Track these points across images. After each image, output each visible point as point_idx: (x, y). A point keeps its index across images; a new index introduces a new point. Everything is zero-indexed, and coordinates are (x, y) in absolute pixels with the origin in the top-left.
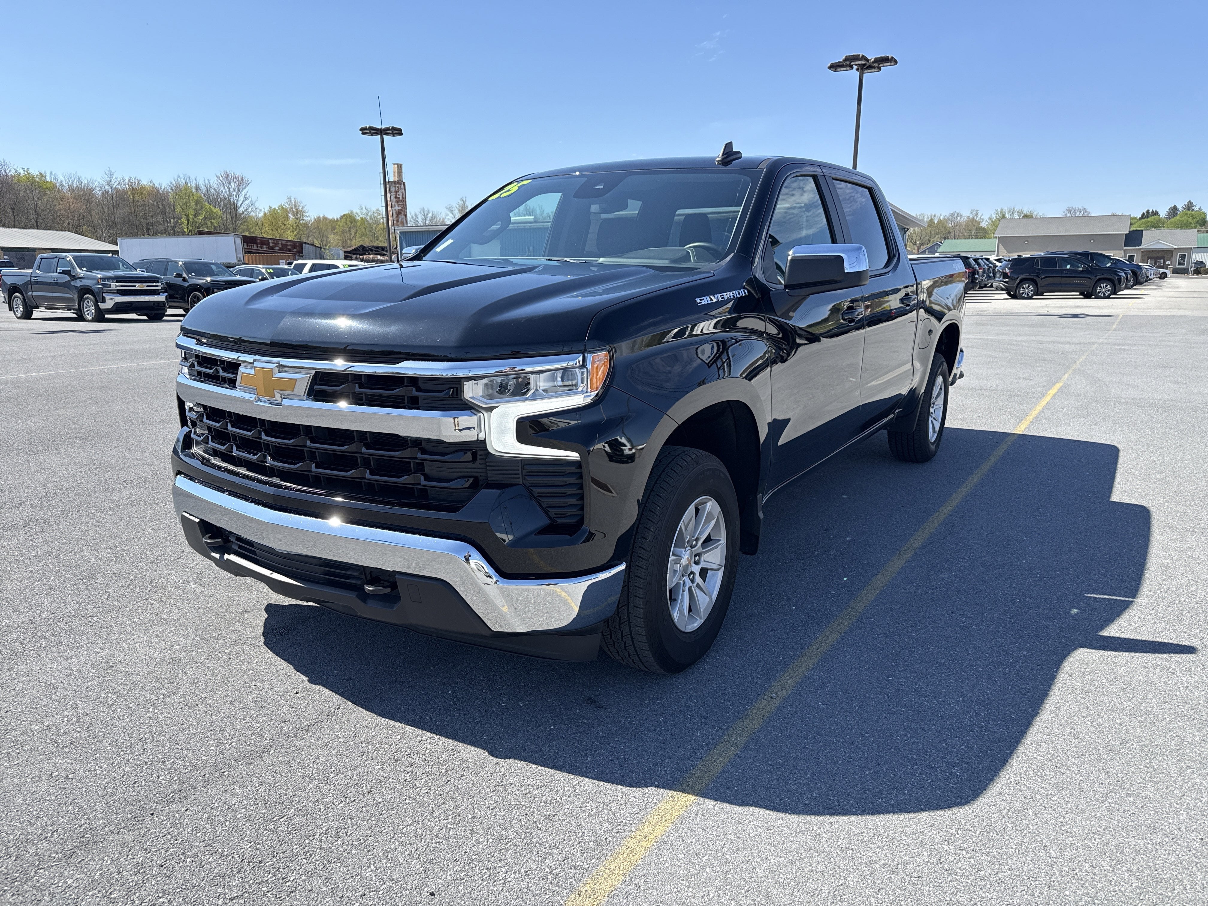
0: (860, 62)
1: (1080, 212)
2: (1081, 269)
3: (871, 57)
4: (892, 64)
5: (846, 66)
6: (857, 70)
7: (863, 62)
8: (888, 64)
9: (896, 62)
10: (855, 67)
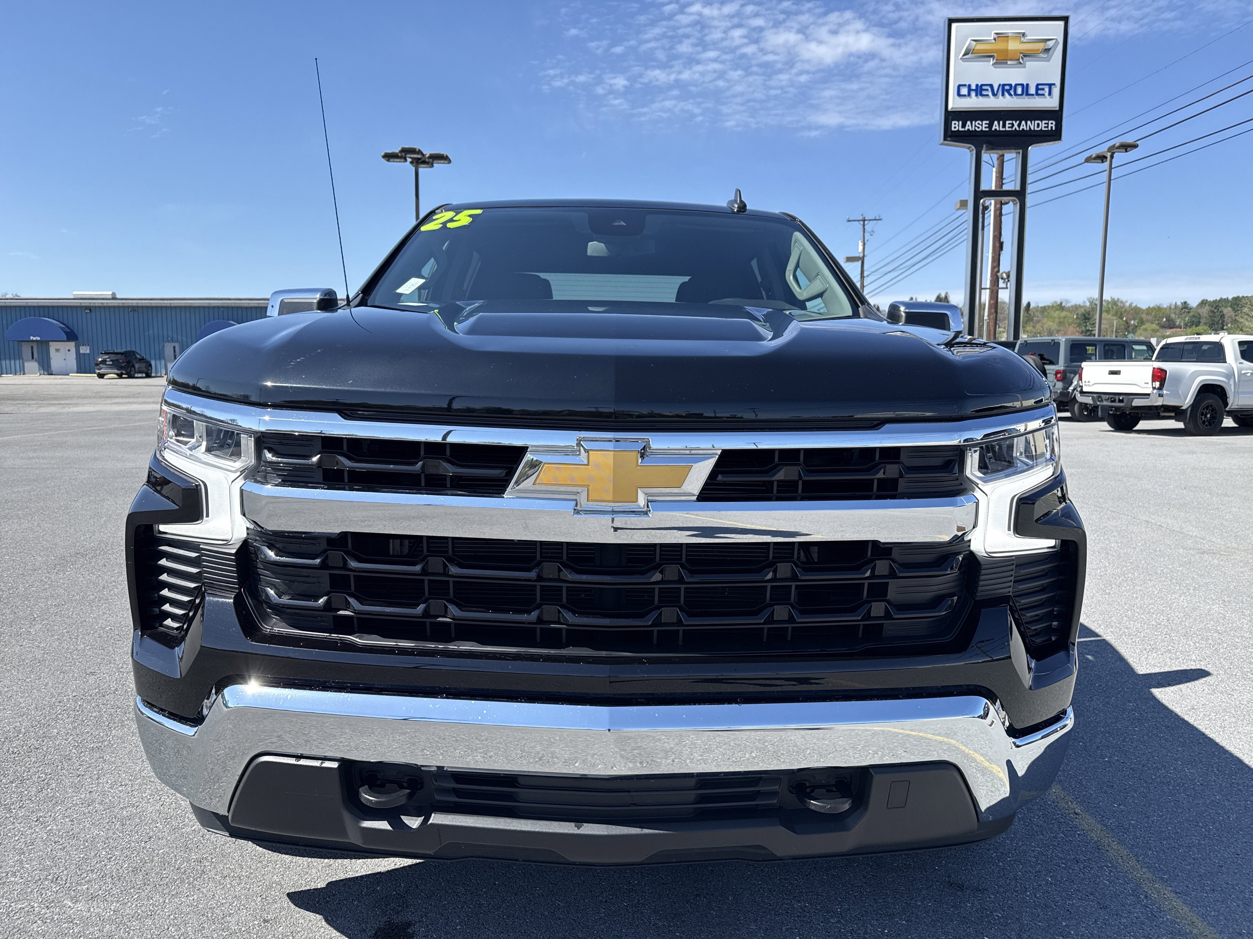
0: (415, 156)
3: (427, 152)
4: (446, 162)
5: (401, 157)
6: (411, 163)
7: (419, 156)
8: (442, 162)
9: (450, 161)
10: (409, 160)
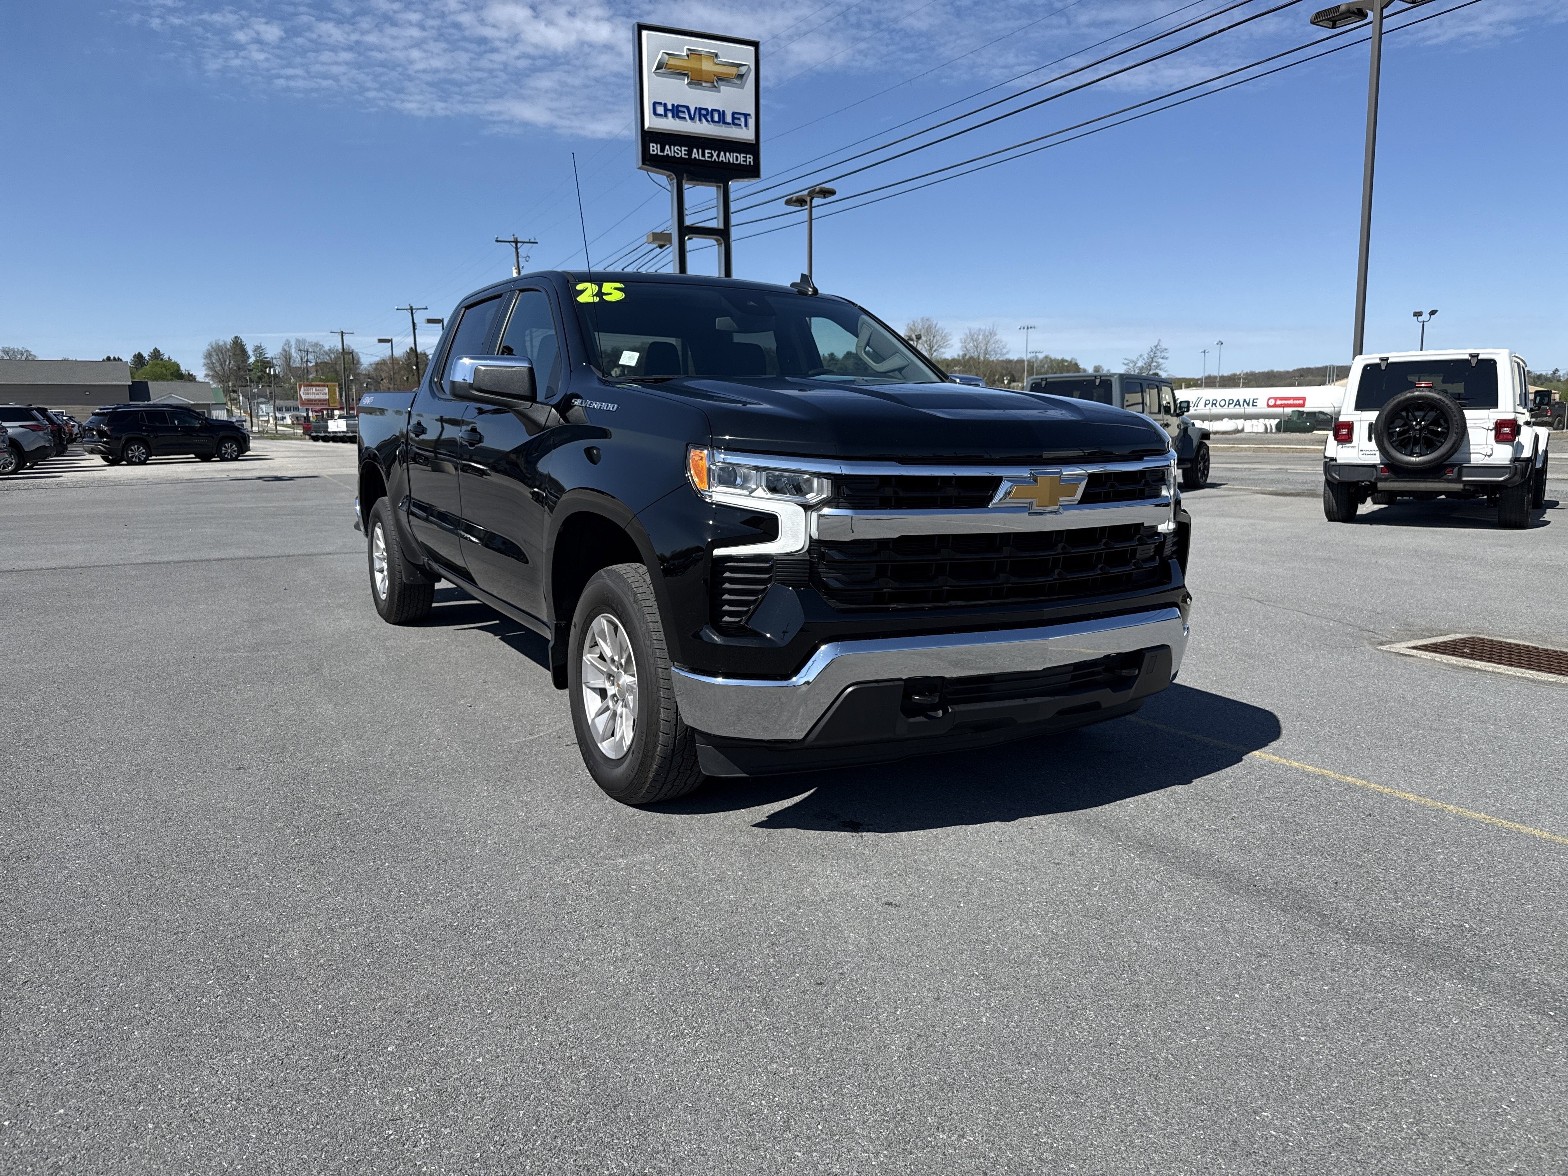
1: (22, 355)
2: (199, 425)
